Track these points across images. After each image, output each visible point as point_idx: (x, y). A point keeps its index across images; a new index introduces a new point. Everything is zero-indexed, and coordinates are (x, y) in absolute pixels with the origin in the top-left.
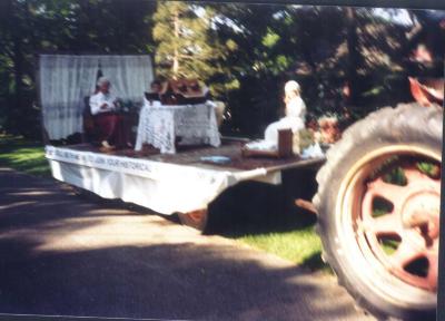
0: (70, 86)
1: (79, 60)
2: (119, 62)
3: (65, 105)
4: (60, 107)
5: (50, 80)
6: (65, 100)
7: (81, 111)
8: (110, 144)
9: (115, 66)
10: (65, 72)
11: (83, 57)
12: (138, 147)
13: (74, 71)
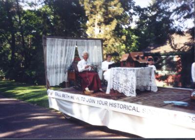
0: (62, 56)
1: (67, 42)
2: (86, 43)
3: (59, 66)
4: (56, 67)
5: (52, 52)
6: (59, 64)
7: (67, 70)
8: (90, 89)
9: (84, 45)
10: (60, 48)
11: (69, 40)
12: (108, 92)
13: (64, 48)
